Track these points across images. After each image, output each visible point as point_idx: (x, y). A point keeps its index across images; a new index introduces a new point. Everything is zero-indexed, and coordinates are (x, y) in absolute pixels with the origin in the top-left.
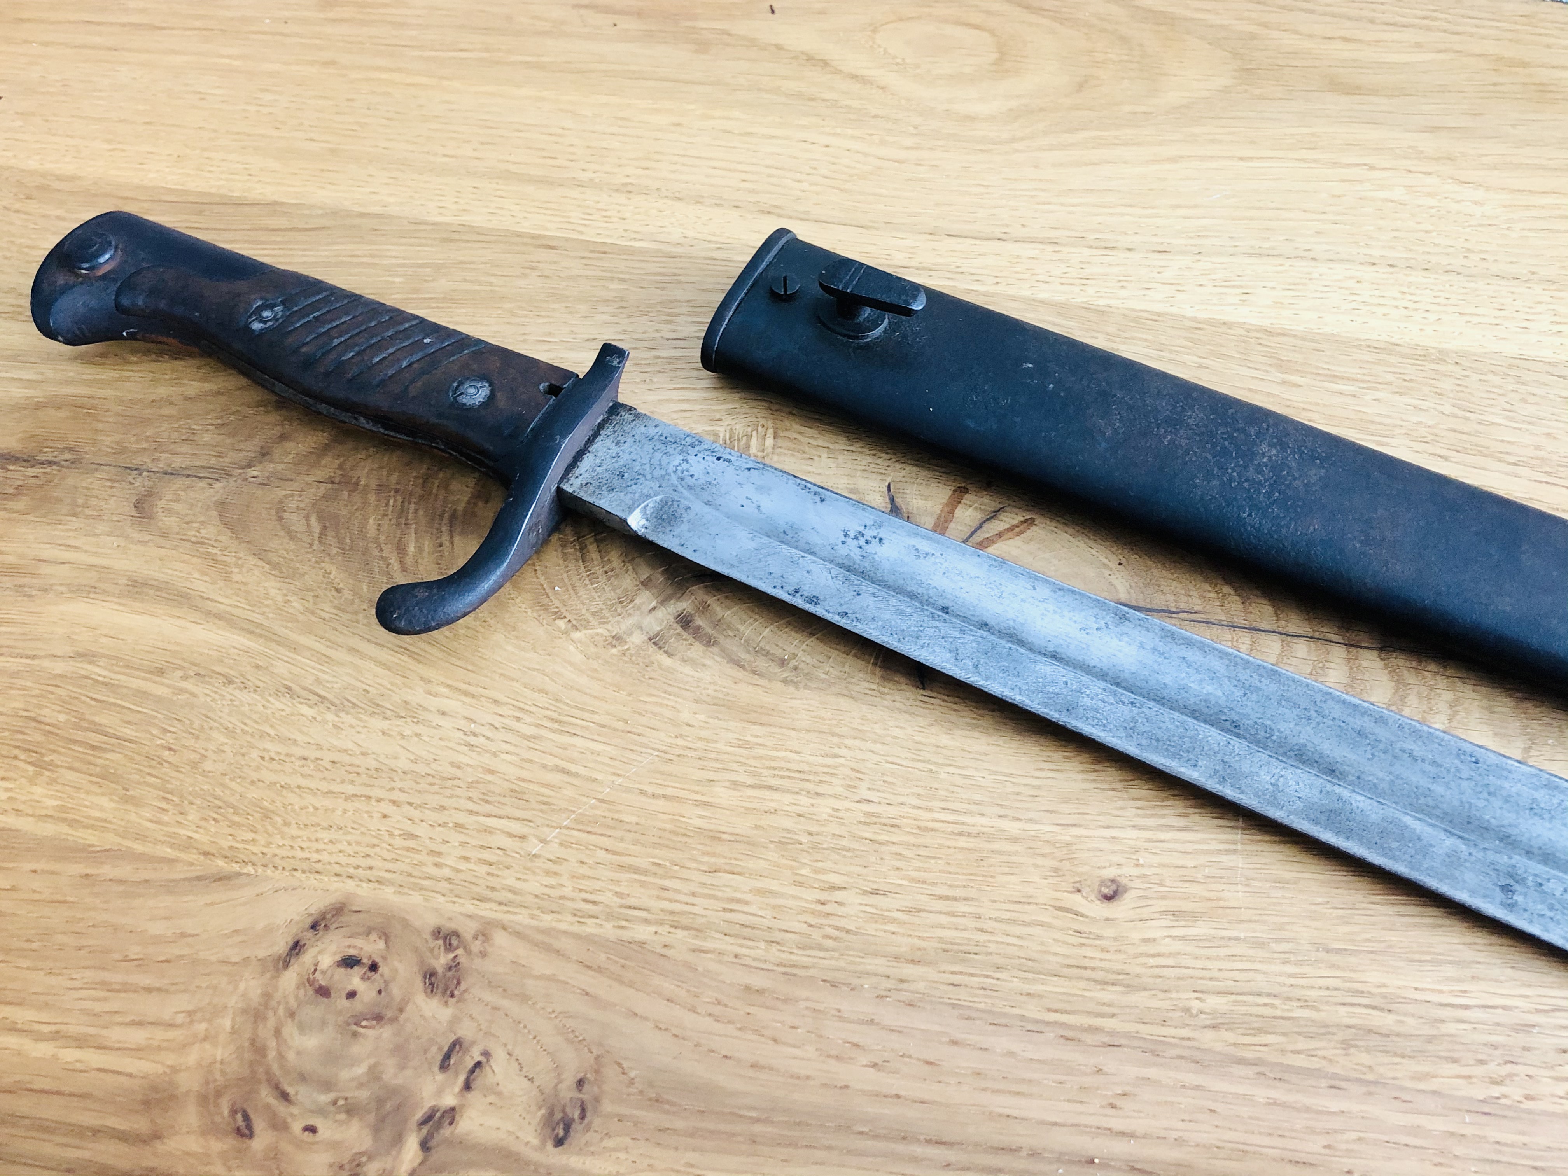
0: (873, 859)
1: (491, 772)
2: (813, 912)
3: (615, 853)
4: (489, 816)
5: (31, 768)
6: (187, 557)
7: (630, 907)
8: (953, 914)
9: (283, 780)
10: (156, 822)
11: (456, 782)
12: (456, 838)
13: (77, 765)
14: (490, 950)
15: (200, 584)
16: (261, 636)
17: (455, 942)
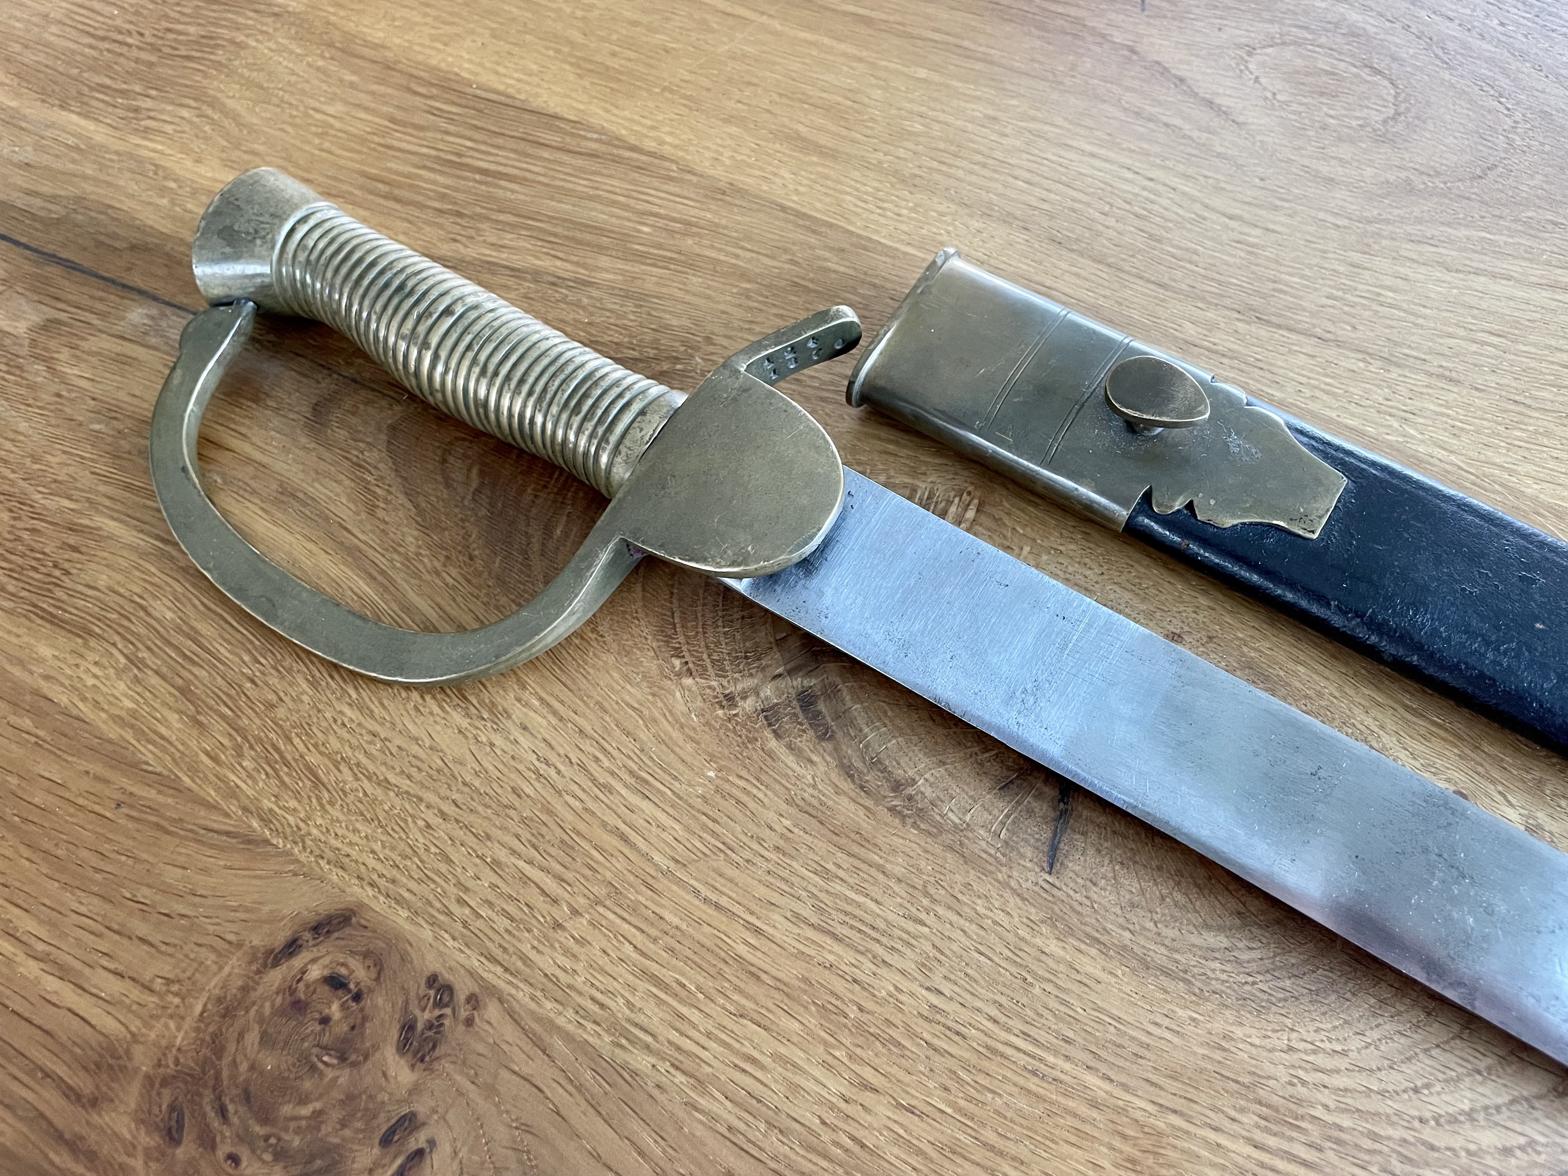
0: (920, 1066)
1: (550, 813)
3: (643, 954)
4: (530, 862)
5: (123, 660)
6: (342, 477)
7: (636, 1025)
9: (348, 752)
10: (211, 758)
11: (512, 812)
12: (489, 877)
14: (477, 1020)
15: (344, 510)
16: (382, 585)
17: (446, 999)
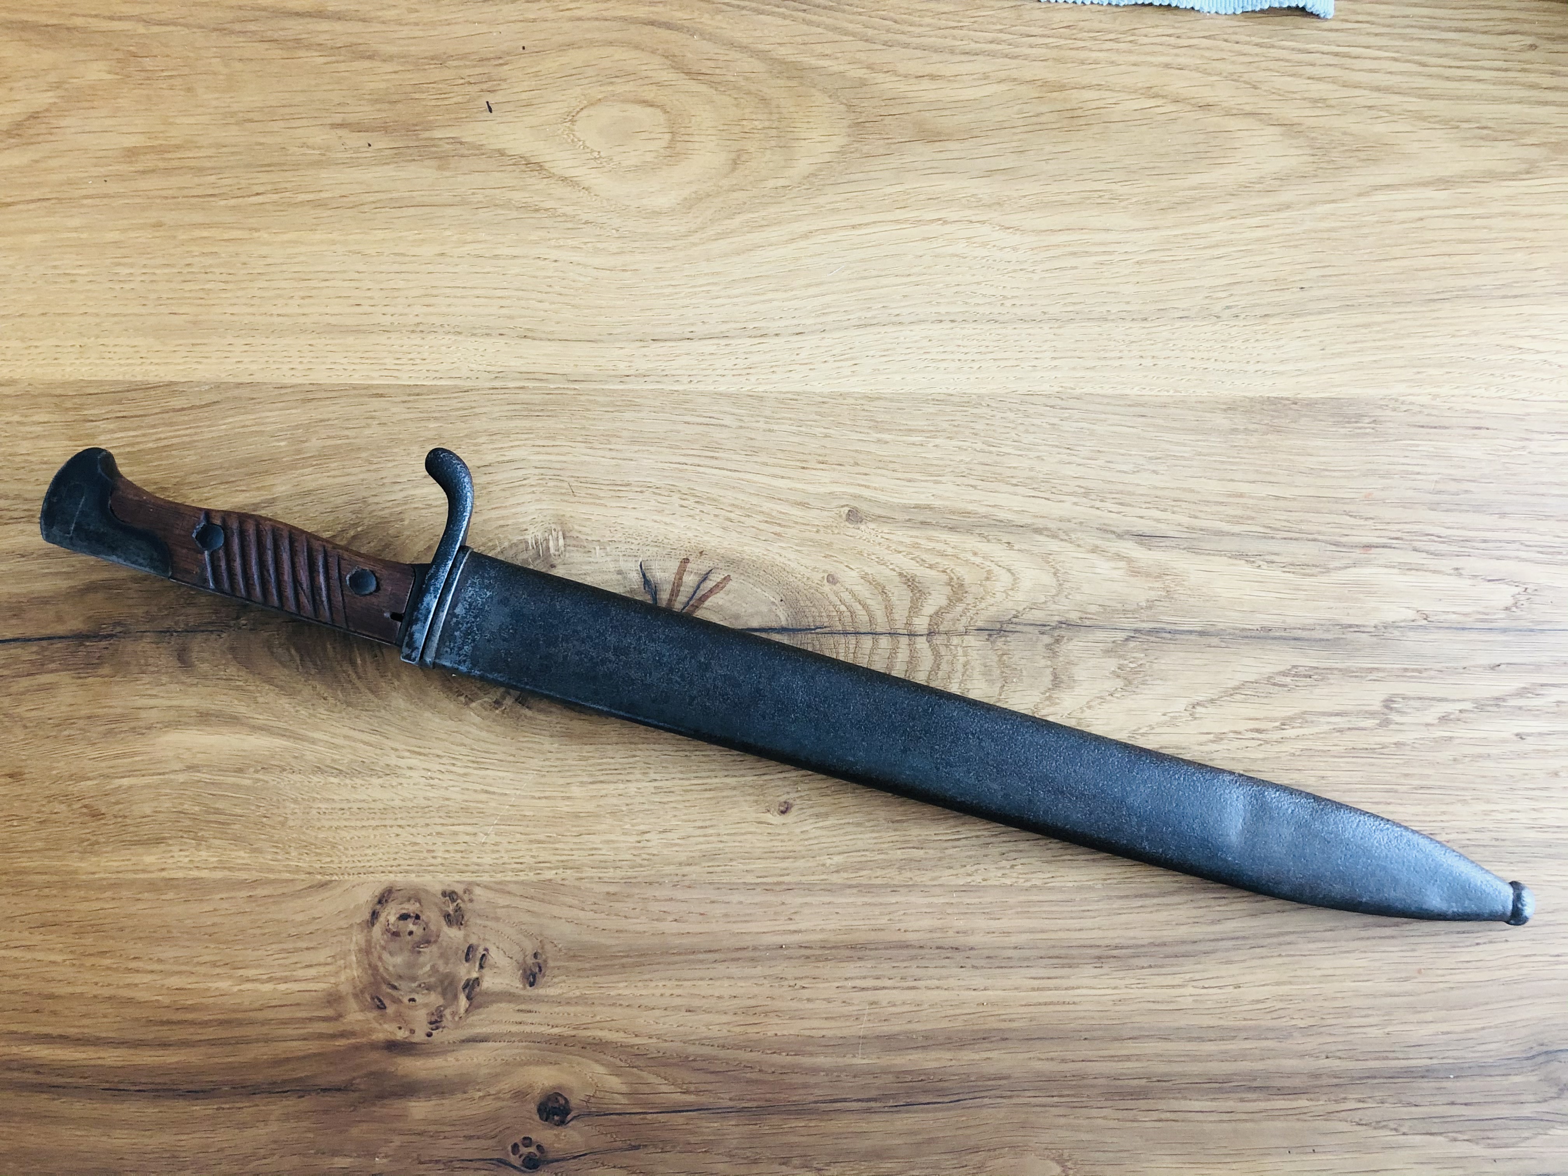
0: (661, 813)
1: (447, 799)
2: (635, 848)
3: (526, 834)
4: (453, 825)
5: (194, 842)
6: (225, 691)
7: (540, 862)
8: (705, 836)
9: (335, 824)
10: (275, 861)
11: (430, 809)
12: (439, 841)
13: (219, 835)
14: (474, 898)
15: (241, 708)
17: (455, 897)
